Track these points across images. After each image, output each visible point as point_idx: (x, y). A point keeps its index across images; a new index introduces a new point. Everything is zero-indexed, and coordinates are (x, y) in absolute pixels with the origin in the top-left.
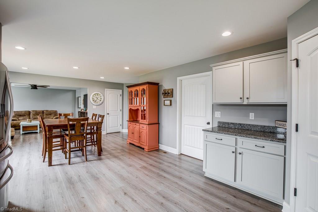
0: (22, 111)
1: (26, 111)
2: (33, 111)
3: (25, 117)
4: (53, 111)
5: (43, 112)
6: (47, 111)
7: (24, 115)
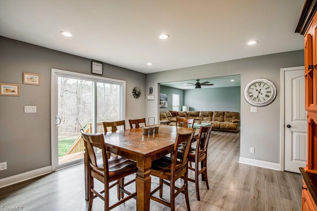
0: (207, 112)
1: (210, 112)
2: (215, 112)
3: (208, 118)
4: (234, 113)
5: (224, 113)
6: (228, 112)
7: (207, 116)
